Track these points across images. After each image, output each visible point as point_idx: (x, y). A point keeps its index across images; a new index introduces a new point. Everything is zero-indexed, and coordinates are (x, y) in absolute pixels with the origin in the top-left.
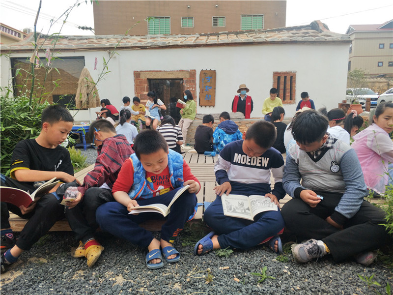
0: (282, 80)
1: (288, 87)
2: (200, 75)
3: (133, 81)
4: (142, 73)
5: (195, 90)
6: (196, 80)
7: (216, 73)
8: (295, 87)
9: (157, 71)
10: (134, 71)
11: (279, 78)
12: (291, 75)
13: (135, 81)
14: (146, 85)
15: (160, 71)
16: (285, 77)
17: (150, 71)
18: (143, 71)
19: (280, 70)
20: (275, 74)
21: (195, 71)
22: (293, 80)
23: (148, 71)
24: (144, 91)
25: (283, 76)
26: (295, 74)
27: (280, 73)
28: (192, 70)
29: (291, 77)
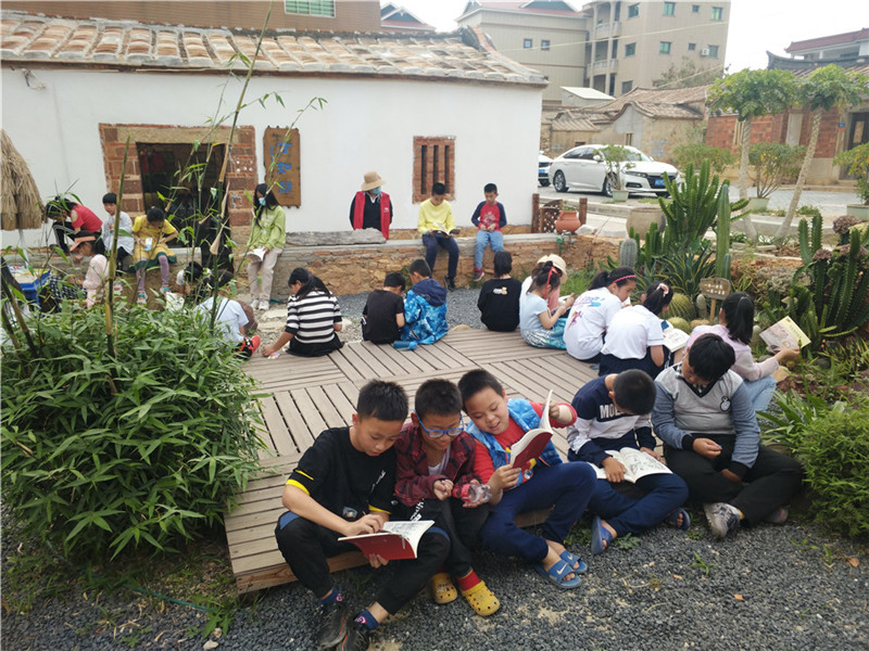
0: (430, 153)
1: (441, 167)
2: (265, 138)
3: (100, 150)
4: (122, 128)
5: (255, 170)
6: (255, 149)
7: (299, 135)
8: (453, 167)
9: (161, 127)
10: (100, 124)
11: (424, 149)
12: (447, 142)
13: (103, 147)
14: (134, 160)
15: (169, 127)
16: (436, 148)
17: (142, 126)
18: (125, 126)
19: (426, 134)
20: (418, 140)
21: (252, 128)
22: (450, 153)
23: (137, 125)
24: (131, 172)
25: (432, 145)
26: (452, 141)
27: (426, 140)
28: (246, 127)
29: (447, 147)
